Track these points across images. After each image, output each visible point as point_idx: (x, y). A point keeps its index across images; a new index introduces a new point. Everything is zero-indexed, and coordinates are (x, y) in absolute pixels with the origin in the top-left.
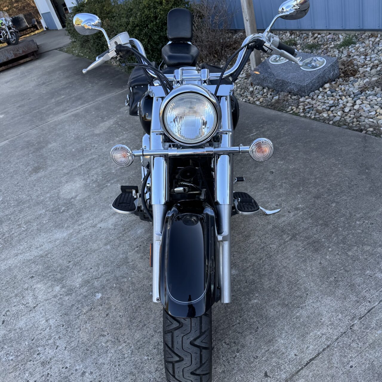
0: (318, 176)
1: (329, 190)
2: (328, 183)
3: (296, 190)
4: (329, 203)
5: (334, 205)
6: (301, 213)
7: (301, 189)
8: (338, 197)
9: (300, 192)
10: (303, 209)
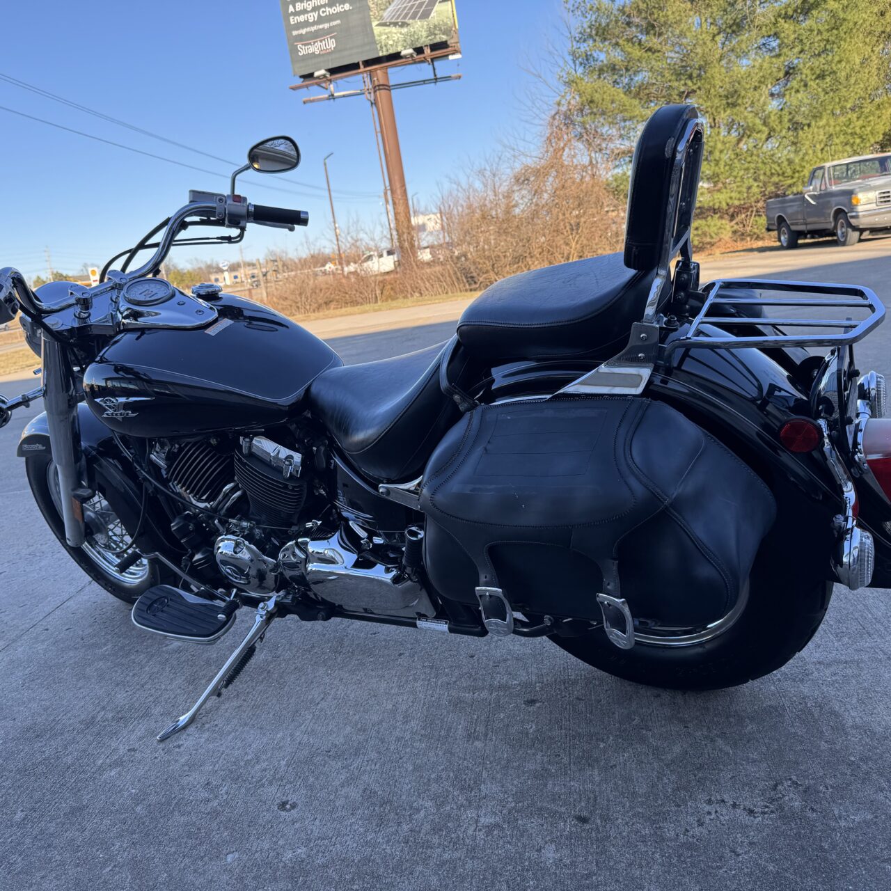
0: (108, 869)
1: (49, 846)
2: (63, 863)
3: (153, 799)
4: (34, 815)
5: (19, 816)
6: (100, 762)
7: (138, 809)
8: (11, 842)
9: (137, 800)
10: (101, 770)
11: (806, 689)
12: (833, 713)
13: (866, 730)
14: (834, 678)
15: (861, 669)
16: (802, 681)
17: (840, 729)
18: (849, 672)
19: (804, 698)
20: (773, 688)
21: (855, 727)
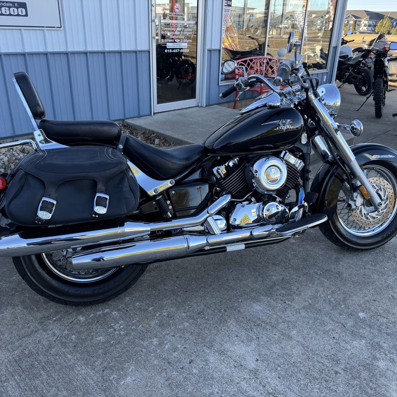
11: (39, 315)
12: (27, 308)
13: (14, 306)
14: (29, 325)
15: (18, 335)
16: (41, 318)
17: (23, 302)
18: (23, 332)
19: (38, 310)
20: (52, 311)
21: (17, 305)
